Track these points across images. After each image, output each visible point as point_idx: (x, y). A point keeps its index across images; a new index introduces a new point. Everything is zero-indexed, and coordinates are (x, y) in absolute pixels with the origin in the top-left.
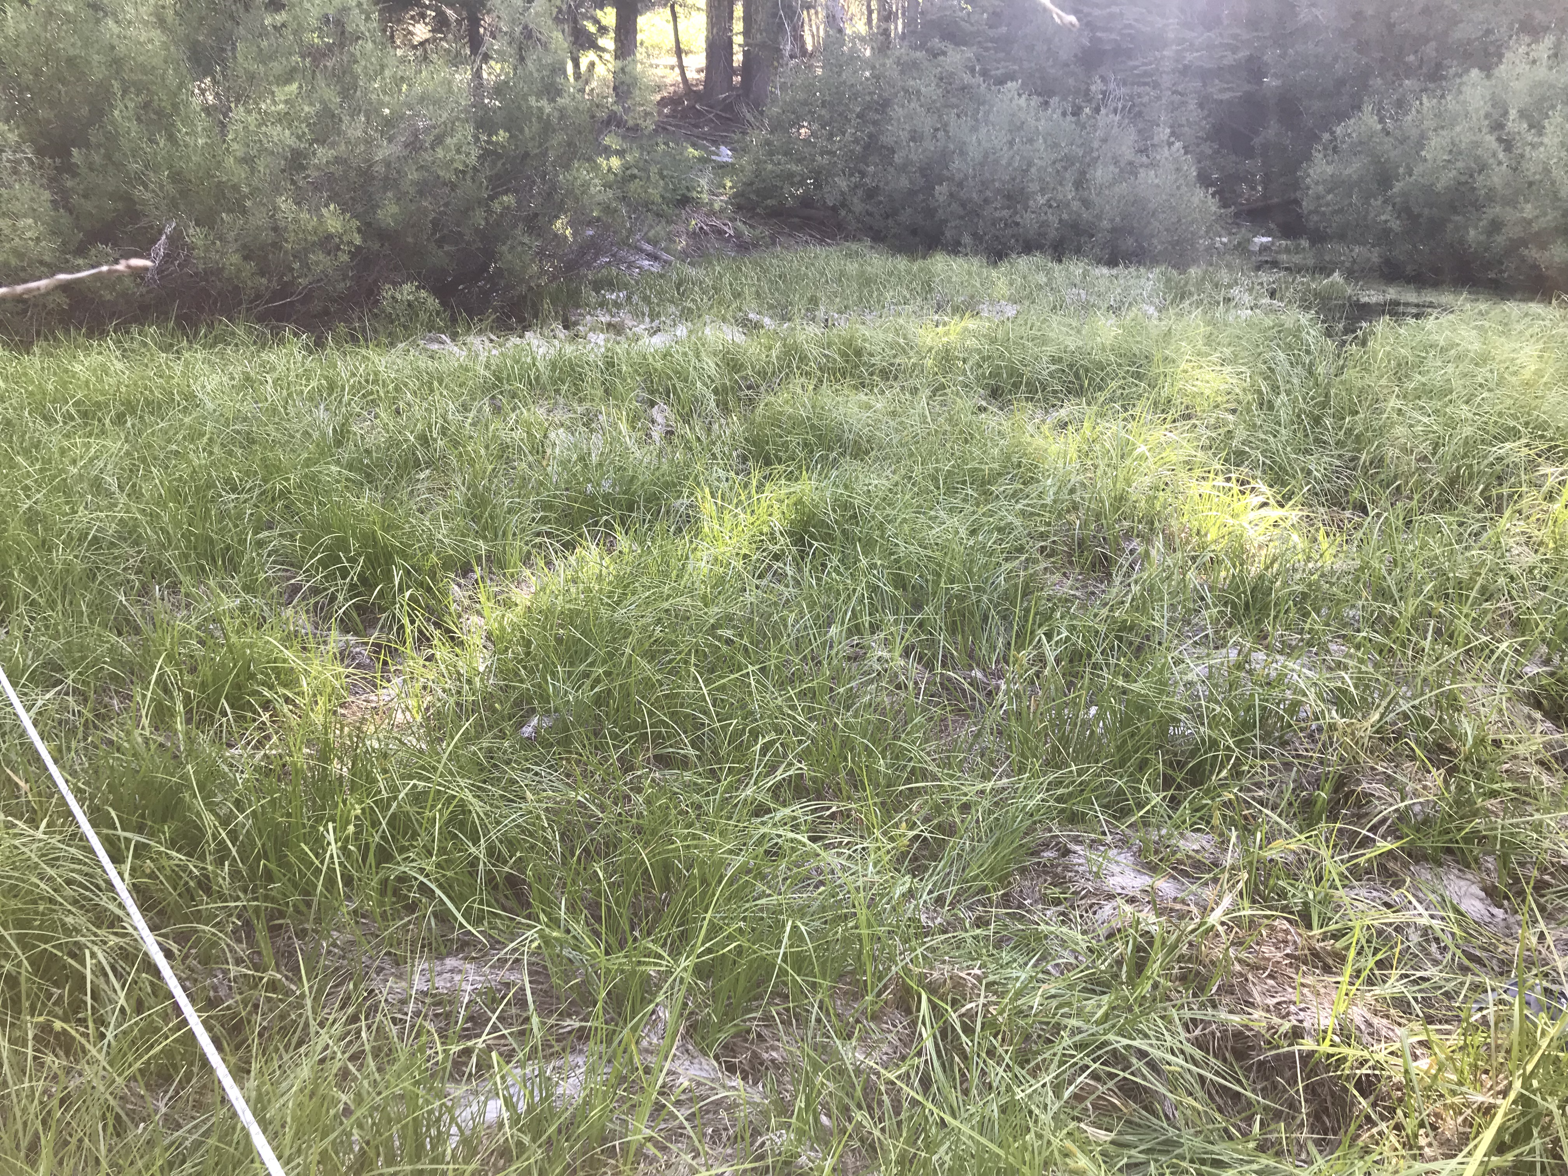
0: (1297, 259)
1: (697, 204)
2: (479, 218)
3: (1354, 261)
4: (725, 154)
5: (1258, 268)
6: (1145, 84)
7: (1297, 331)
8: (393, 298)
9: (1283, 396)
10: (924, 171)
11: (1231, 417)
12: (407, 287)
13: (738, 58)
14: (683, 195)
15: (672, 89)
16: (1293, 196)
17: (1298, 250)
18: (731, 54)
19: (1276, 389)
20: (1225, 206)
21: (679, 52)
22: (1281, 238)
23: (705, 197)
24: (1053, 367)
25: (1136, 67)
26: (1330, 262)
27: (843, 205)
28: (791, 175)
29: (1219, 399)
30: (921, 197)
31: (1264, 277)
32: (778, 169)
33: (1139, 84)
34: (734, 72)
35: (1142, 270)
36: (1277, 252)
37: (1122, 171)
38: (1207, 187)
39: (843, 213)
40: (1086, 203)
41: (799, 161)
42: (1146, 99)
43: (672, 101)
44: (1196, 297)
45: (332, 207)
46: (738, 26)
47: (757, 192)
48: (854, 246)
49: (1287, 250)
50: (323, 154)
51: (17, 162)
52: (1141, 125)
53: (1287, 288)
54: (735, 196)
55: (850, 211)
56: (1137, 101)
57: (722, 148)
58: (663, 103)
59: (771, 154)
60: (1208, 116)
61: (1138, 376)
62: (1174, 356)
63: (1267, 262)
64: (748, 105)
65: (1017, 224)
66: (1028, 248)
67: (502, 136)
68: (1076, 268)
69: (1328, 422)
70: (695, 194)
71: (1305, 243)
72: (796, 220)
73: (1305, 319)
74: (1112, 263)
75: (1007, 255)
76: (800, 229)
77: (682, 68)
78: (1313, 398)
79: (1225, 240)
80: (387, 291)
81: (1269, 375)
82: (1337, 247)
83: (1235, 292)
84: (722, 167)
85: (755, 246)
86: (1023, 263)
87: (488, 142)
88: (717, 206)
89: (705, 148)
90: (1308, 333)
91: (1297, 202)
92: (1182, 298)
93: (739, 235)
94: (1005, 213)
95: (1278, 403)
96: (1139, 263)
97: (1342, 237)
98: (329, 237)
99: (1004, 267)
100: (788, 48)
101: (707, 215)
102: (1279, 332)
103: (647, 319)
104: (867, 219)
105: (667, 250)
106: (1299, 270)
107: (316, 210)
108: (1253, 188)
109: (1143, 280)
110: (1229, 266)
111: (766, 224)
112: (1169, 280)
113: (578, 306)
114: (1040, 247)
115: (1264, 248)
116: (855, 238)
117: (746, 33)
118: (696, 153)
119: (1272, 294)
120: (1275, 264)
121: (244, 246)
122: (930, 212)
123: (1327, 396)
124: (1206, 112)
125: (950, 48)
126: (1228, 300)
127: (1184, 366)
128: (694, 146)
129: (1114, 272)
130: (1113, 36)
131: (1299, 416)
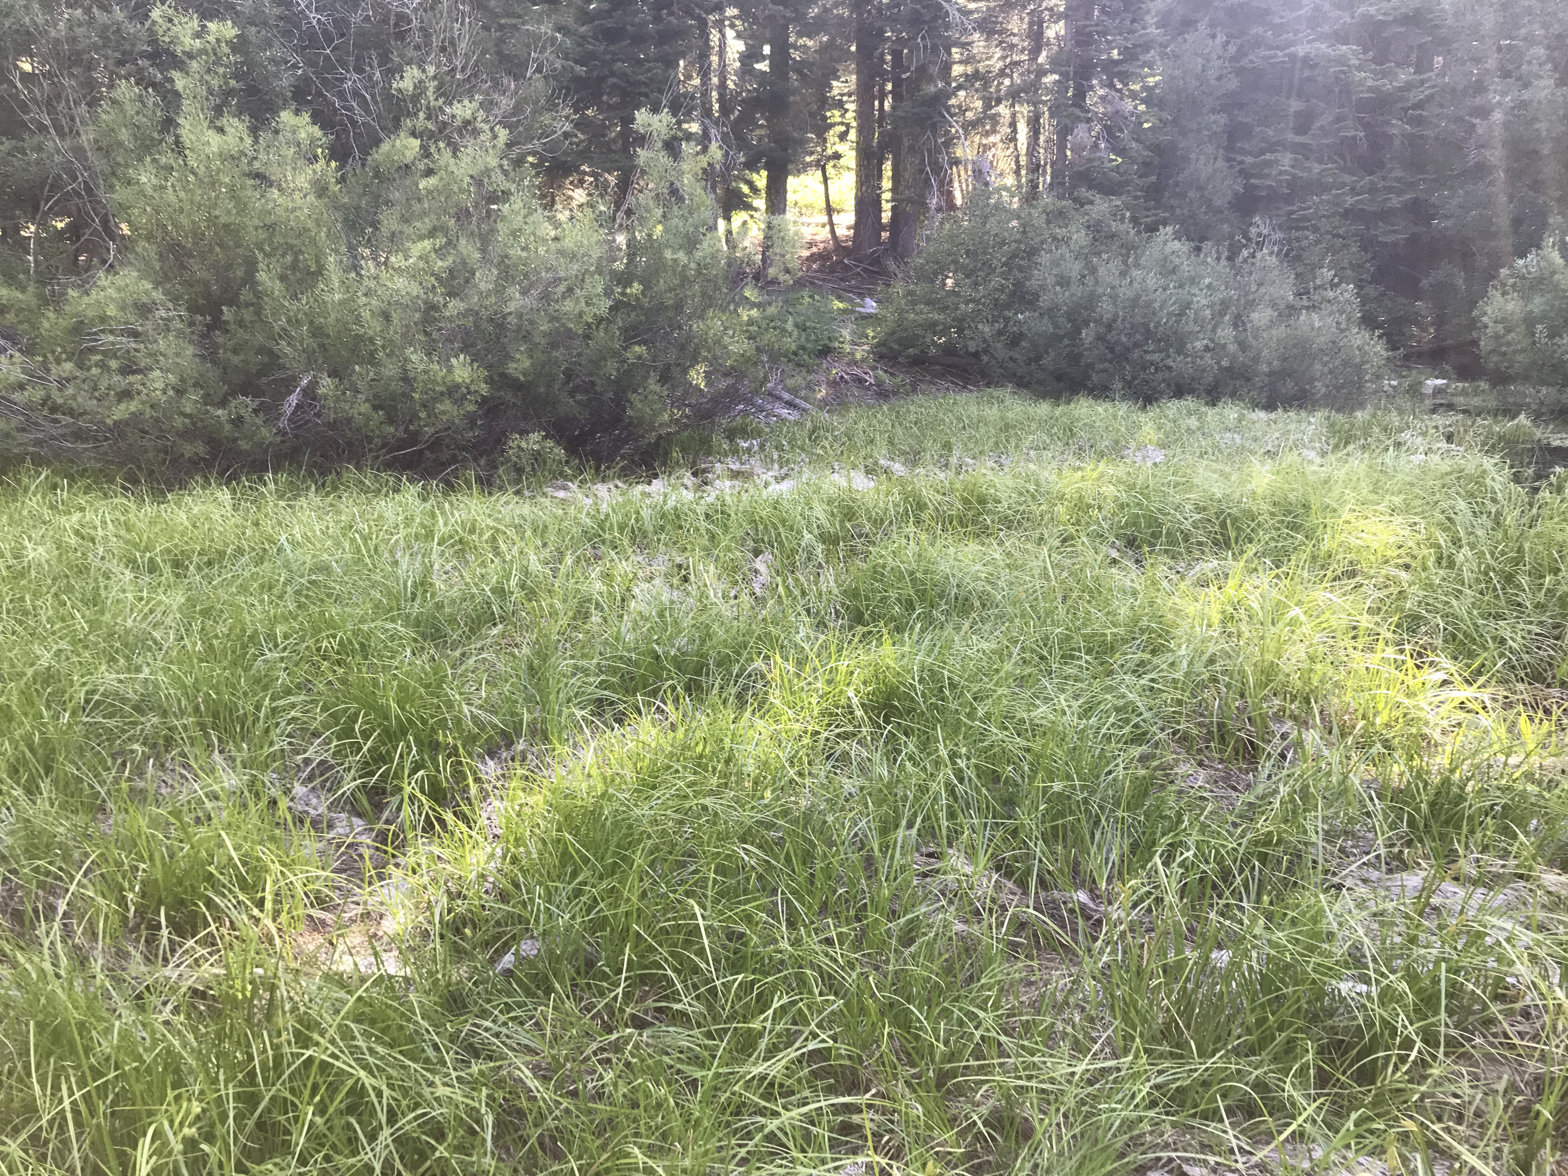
0: (1477, 401)
1: (839, 354)
2: (611, 368)
3: (1542, 403)
4: (871, 306)
5: (1433, 411)
6: (1307, 228)
7: (1479, 478)
8: (519, 447)
9: (1466, 550)
10: (1071, 316)
11: (1403, 575)
12: (535, 436)
13: (886, 216)
14: (825, 345)
15: (822, 246)
16: (1468, 338)
17: (1476, 392)
18: (880, 210)
19: (1456, 542)
20: (1394, 348)
21: (830, 210)
22: (1458, 380)
23: (847, 348)
24: (1198, 517)
25: (1294, 212)
26: (1514, 404)
27: (986, 351)
28: (934, 324)
29: (1389, 553)
30: (1066, 341)
31: (1439, 420)
32: (920, 318)
33: (1298, 229)
34: (883, 228)
35: (1304, 414)
36: (1453, 395)
37: (1280, 315)
38: (1373, 330)
39: (985, 358)
40: (1243, 346)
41: (944, 309)
42: (1305, 243)
43: (821, 257)
44: (1362, 441)
45: (462, 357)
46: (887, 184)
47: (899, 341)
48: (996, 393)
49: (1463, 392)
50: (455, 306)
51: (169, 320)
52: (1300, 270)
53: (1466, 431)
54: (878, 345)
55: (993, 357)
56: (1296, 245)
57: (868, 300)
58: (812, 258)
59: (914, 303)
60: (1373, 258)
61: (1295, 527)
62: (1335, 505)
63: (1442, 405)
64: (895, 258)
65: (1169, 368)
66: (1179, 393)
67: (636, 288)
68: (1231, 412)
69: (1524, 580)
70: (837, 344)
71: (1484, 385)
72: (938, 367)
73: (1488, 463)
74: (1270, 407)
75: (1157, 400)
76: (942, 376)
77: (831, 224)
78: (1503, 553)
79: (1394, 383)
80: (515, 441)
81: (1449, 524)
82: (1521, 388)
83: (1405, 436)
84: (866, 318)
85: (895, 393)
86: (1173, 407)
87: (623, 294)
88: (858, 356)
89: (851, 300)
90: (1493, 479)
91: (1475, 343)
92: (1347, 443)
93: (879, 384)
94: (1156, 357)
95: (1460, 558)
96: (1300, 406)
97: (1526, 378)
98: (458, 386)
99: (1153, 411)
100: (935, 201)
101: (848, 364)
102: (1459, 478)
103: (776, 466)
104: (1011, 365)
105: (805, 399)
106: (1479, 412)
107: (445, 361)
108: (1424, 330)
109: (1304, 425)
110: (1401, 412)
111: (907, 372)
112: (1332, 425)
113: (709, 453)
114: (1192, 391)
115: (1438, 391)
116: (998, 385)
117: (894, 190)
118: (841, 305)
119: (1449, 438)
120: (1450, 407)
121: (376, 396)
122: (1075, 358)
123: (1520, 550)
124: (1370, 255)
125: (1098, 198)
126: (1398, 445)
127: (1346, 516)
128: (840, 298)
129: (1273, 416)
130: (1268, 183)
131: (1487, 574)
